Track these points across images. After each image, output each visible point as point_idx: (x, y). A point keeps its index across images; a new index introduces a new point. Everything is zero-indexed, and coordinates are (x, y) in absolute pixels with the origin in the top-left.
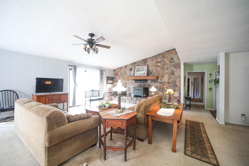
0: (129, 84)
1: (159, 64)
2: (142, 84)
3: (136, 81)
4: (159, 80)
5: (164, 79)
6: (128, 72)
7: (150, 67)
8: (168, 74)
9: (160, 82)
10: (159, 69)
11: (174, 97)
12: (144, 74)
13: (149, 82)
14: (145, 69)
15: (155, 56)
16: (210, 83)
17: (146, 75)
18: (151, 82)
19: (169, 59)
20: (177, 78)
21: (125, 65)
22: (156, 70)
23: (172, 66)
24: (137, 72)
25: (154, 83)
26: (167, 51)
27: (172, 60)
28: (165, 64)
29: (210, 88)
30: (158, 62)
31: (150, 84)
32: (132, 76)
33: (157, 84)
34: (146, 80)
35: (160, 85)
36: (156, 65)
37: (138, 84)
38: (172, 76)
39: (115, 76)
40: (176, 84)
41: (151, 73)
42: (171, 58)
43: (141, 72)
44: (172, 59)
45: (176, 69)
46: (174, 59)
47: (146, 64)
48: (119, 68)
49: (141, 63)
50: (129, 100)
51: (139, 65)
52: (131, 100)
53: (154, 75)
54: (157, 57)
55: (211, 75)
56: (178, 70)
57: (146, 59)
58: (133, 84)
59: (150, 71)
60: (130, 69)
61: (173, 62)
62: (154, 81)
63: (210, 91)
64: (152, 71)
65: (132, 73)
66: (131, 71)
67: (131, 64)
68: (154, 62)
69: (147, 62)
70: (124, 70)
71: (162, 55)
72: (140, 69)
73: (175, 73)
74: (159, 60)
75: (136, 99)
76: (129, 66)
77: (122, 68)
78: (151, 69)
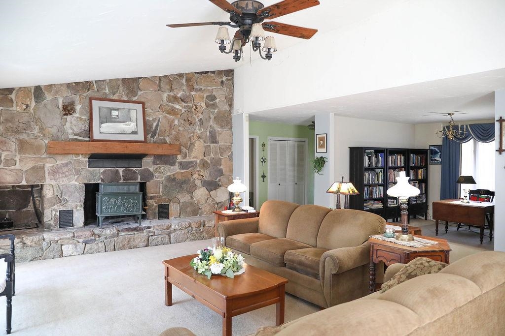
0: (55, 172)
1: (177, 106)
2: (121, 170)
3: (96, 159)
4: (180, 158)
5: (193, 155)
6: (53, 122)
7: (151, 111)
8: (201, 140)
9: (181, 163)
10: (176, 122)
11: (218, 204)
12: (135, 133)
13: (147, 163)
14: (133, 114)
15: (166, 76)
16: (263, 162)
17: (140, 137)
18: (154, 163)
19: (205, 96)
20: (222, 151)
22: (171, 125)
23: (212, 117)
24: (101, 122)
25: (163, 168)
26: (201, 73)
27: (212, 100)
28: (194, 107)
29: (264, 174)
30: (175, 99)
31: (151, 169)
32: (76, 140)
33: (172, 168)
34: (139, 157)
35: (182, 173)
36: (169, 106)
37: (102, 170)
38: (212, 145)
40: (221, 167)
41: (154, 134)
42: (210, 96)
43: (122, 126)
44: (212, 98)
45: (222, 127)
46: (217, 101)
47: (135, 99)
49: (117, 92)
50: (81, 240)
51: (108, 97)
52: (91, 240)
53: (164, 139)
54: (175, 83)
55: (263, 145)
56: (226, 131)
57: (136, 80)
58: (78, 172)
59: (151, 127)
60: (61, 106)
61: (214, 106)
62: (165, 159)
63: (264, 181)
64: (155, 124)
65: (73, 125)
66: (66, 114)
67: (69, 85)
68: (165, 96)
69: (140, 93)
70: (27, 106)
71: (188, 80)
72: (115, 113)
73: (218, 138)
74: (179, 95)
75: (115, 230)
76: (57, 92)
77: (13, 96)
78: (154, 120)
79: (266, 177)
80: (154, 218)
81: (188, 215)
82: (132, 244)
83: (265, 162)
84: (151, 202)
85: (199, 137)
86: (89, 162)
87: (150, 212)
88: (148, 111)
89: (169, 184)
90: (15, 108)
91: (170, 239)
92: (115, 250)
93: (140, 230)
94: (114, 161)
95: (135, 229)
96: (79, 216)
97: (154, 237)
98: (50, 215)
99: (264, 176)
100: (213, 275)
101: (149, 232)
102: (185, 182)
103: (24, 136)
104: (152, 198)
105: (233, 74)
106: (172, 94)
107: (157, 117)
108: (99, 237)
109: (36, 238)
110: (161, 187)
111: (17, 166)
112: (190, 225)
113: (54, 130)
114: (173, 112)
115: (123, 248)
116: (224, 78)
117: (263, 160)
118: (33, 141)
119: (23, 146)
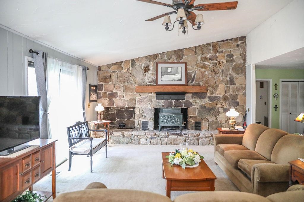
0: (140, 101)
1: (207, 63)
2: (173, 101)
3: (160, 94)
4: (208, 94)
5: (217, 92)
6: (139, 76)
7: (190, 67)
8: (223, 83)
9: (209, 97)
10: (207, 73)
12: (180, 80)
13: (189, 97)
14: (180, 70)
15: (200, 46)
16: (276, 97)
17: (183, 82)
18: (193, 97)
19: (226, 55)
20: (238, 90)
21: (130, 58)
22: (203, 74)
23: (231, 68)
24: (162, 75)
25: (198, 100)
26: (223, 41)
28: (218, 63)
29: (276, 106)
31: (191, 101)
32: (150, 85)
33: (204, 100)
34: (183, 94)
35: (210, 103)
36: (201, 63)
37: (163, 101)
38: (231, 86)
39: (101, 83)
40: (238, 100)
41: (193, 80)
42: (229, 55)
43: (173, 77)
44: (231, 56)
45: (238, 74)
46: (235, 57)
47: (181, 61)
48: (112, 64)
49: (171, 58)
50: (149, 137)
51: (166, 61)
52: (154, 138)
53: (199, 83)
54: (205, 49)
55: (276, 85)
56: (241, 77)
57: (182, 50)
58: (151, 102)
59: (191, 76)
60: (143, 68)
61: (233, 61)
62: (199, 95)
63: (276, 111)
64: (193, 75)
65: (149, 77)
66: (145, 72)
67: (146, 57)
68: (199, 58)
69: (184, 57)
70: (128, 69)
71: (214, 47)
72: (169, 70)
73: (236, 82)
74: (208, 56)
75: (166, 134)
76: (141, 61)
77: (122, 65)
78: (193, 72)
79: (278, 107)
80: (192, 129)
81: (213, 129)
82: (176, 142)
83: (277, 97)
84: (190, 120)
85: (221, 81)
86: (157, 96)
87: (189, 126)
88: (189, 67)
89: (201, 110)
90: (124, 71)
91: (198, 142)
92: (166, 144)
93: (180, 135)
94: (170, 96)
95: (178, 134)
96: (151, 125)
97: (188, 140)
98: (138, 122)
99: (276, 107)
100: (174, 164)
101: (186, 137)
102: (212, 109)
103: (126, 84)
104: (191, 117)
105: (246, 39)
106: (203, 56)
107: (194, 70)
108: (158, 136)
109: (129, 133)
110: (197, 111)
111: (124, 98)
112: (212, 136)
113: (140, 80)
114: (204, 67)
115: (171, 144)
116: (239, 42)
117: (276, 96)
118: (131, 86)
119: (127, 89)
